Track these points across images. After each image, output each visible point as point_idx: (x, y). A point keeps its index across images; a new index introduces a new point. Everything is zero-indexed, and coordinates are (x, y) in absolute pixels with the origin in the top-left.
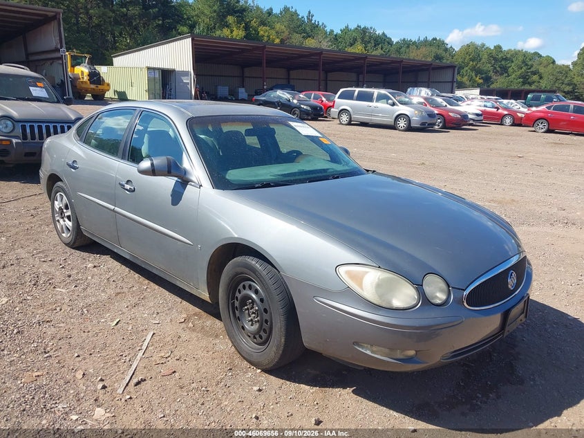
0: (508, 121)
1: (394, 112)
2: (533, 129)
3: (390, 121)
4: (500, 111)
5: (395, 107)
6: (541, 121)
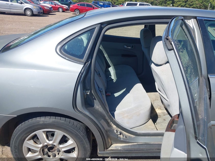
0: (61, 10)
1: (23, 7)
2: (74, 13)
3: (22, 11)
4: (57, 6)
5: (23, 4)
6: (77, 10)
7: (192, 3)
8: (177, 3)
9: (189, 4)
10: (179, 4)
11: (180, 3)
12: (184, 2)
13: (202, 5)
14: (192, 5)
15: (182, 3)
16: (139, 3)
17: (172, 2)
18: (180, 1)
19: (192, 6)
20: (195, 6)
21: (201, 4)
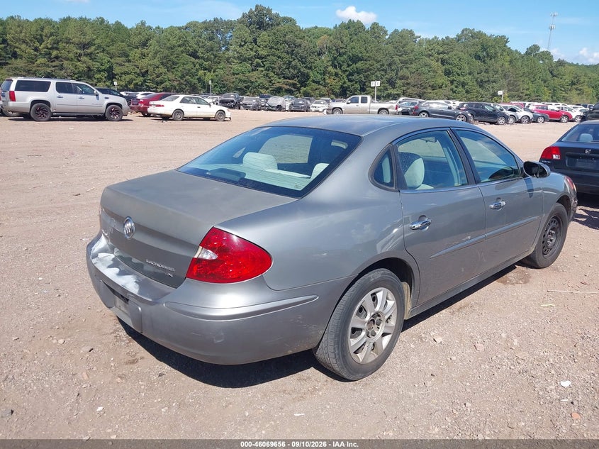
7: (159, 79)
8: (121, 77)
9: (153, 81)
10: (127, 80)
11: (131, 76)
12: (139, 75)
13: (185, 83)
14: (162, 83)
15: (133, 77)
16: (53, 82)
17: (108, 76)
18: (129, 74)
19: (162, 86)
20: (167, 84)
21: (182, 81)
